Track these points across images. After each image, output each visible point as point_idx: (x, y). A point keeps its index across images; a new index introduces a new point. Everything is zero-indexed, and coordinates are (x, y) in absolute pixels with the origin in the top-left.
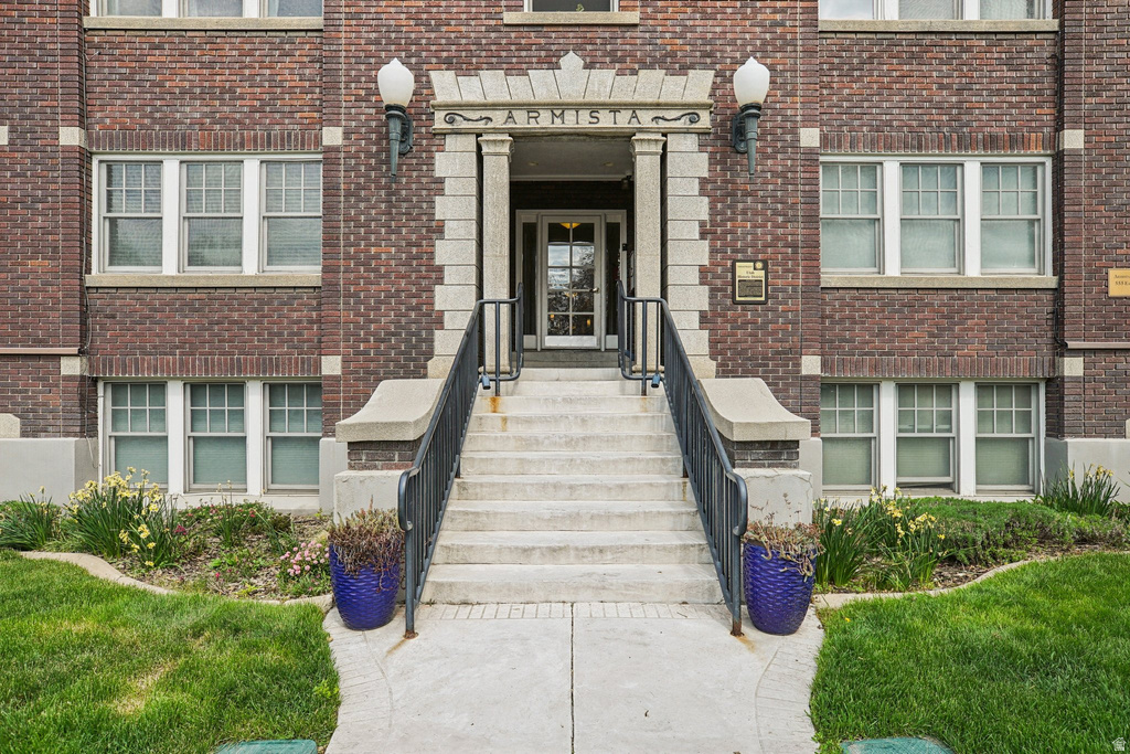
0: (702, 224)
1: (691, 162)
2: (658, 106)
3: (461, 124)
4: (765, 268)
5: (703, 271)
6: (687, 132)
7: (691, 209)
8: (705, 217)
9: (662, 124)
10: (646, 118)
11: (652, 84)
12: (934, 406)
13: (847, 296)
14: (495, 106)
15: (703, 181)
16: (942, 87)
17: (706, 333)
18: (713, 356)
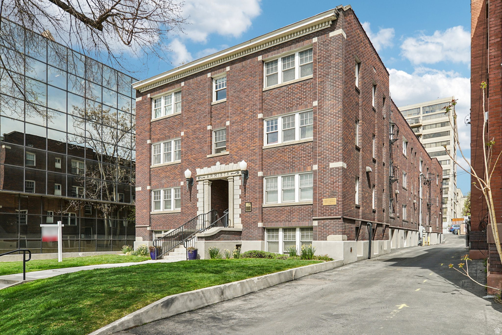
0: (240, 195)
1: (238, 182)
2: (231, 171)
3: (201, 179)
4: (251, 204)
5: (240, 205)
6: (237, 176)
7: (238, 192)
8: (240, 194)
9: (233, 175)
10: (230, 173)
11: (232, 166)
12: (291, 233)
13: (269, 209)
14: (205, 175)
15: (240, 186)
16: (289, 158)
17: (240, 219)
18: (242, 223)
